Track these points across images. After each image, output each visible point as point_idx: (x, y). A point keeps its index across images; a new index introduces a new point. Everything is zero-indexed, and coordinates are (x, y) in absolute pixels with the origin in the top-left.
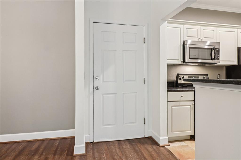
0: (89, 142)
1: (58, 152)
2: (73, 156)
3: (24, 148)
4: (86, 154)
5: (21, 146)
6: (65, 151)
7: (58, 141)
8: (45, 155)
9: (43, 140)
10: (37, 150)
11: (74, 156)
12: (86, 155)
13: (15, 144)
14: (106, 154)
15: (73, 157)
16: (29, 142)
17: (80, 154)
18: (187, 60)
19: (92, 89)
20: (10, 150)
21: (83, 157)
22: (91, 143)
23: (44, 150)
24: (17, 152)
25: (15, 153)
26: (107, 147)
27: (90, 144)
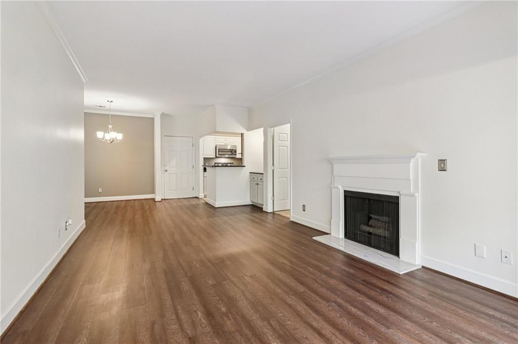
18: (217, 156)
19: (163, 171)
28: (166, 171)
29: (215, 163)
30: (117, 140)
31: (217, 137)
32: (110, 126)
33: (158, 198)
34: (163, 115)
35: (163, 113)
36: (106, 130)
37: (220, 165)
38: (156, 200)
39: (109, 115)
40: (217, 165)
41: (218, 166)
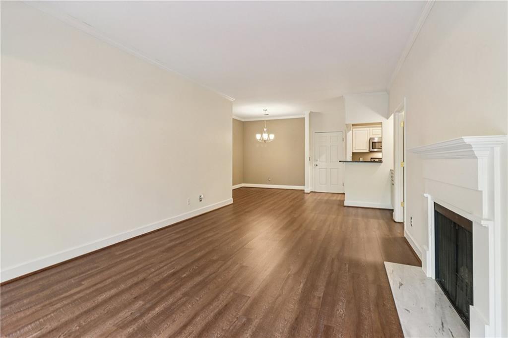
18: (371, 150)
28: (317, 166)
29: (371, 158)
30: (270, 140)
31: (371, 129)
32: (265, 129)
33: (307, 190)
34: (311, 114)
35: (311, 112)
36: (262, 132)
37: (377, 160)
38: (305, 192)
39: (264, 121)
40: (373, 160)
41: (374, 162)
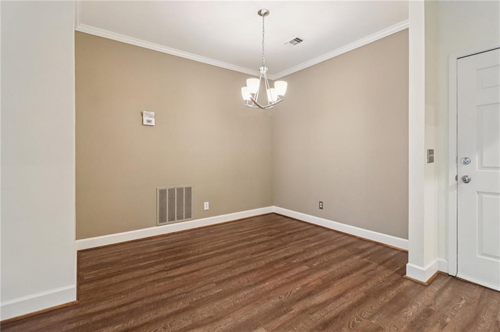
0: (446, 273)
1: (388, 263)
2: (404, 276)
3: (352, 243)
4: (427, 284)
5: (350, 240)
6: (398, 267)
7: (396, 252)
8: (369, 259)
9: (377, 244)
10: (363, 251)
11: (405, 278)
12: (426, 286)
13: (346, 236)
14: (466, 303)
15: (403, 278)
16: (361, 239)
17: (416, 280)
19: (452, 180)
20: (338, 239)
21: (419, 285)
22: (450, 277)
23: (372, 254)
24: (343, 244)
25: (341, 244)
26: (481, 297)
27: (448, 277)
